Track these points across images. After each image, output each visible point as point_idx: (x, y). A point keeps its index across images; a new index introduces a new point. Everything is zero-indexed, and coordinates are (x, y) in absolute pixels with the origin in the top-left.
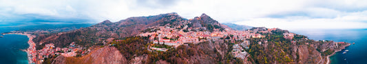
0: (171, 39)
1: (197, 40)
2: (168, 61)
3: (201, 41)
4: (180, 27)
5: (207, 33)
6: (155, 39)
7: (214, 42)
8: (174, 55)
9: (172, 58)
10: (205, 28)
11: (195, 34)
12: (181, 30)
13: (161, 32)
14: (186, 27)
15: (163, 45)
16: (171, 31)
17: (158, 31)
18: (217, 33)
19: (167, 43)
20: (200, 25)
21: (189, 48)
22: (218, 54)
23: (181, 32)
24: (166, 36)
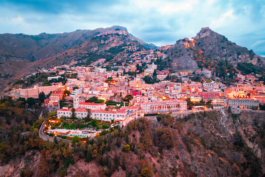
0: (110, 103)
1: (184, 106)
2: (102, 163)
3: (195, 110)
4: (133, 68)
5: (215, 87)
6: (62, 104)
7: (235, 116)
8: (118, 145)
9: (112, 155)
10: (208, 73)
11: (176, 90)
12: (138, 78)
13: (80, 83)
14: (151, 70)
15: (88, 119)
16: (109, 80)
17: (72, 81)
18: (248, 87)
19: (100, 113)
20: (194, 63)
21: (160, 127)
22: (249, 154)
23: (137, 83)
24: (96, 93)
